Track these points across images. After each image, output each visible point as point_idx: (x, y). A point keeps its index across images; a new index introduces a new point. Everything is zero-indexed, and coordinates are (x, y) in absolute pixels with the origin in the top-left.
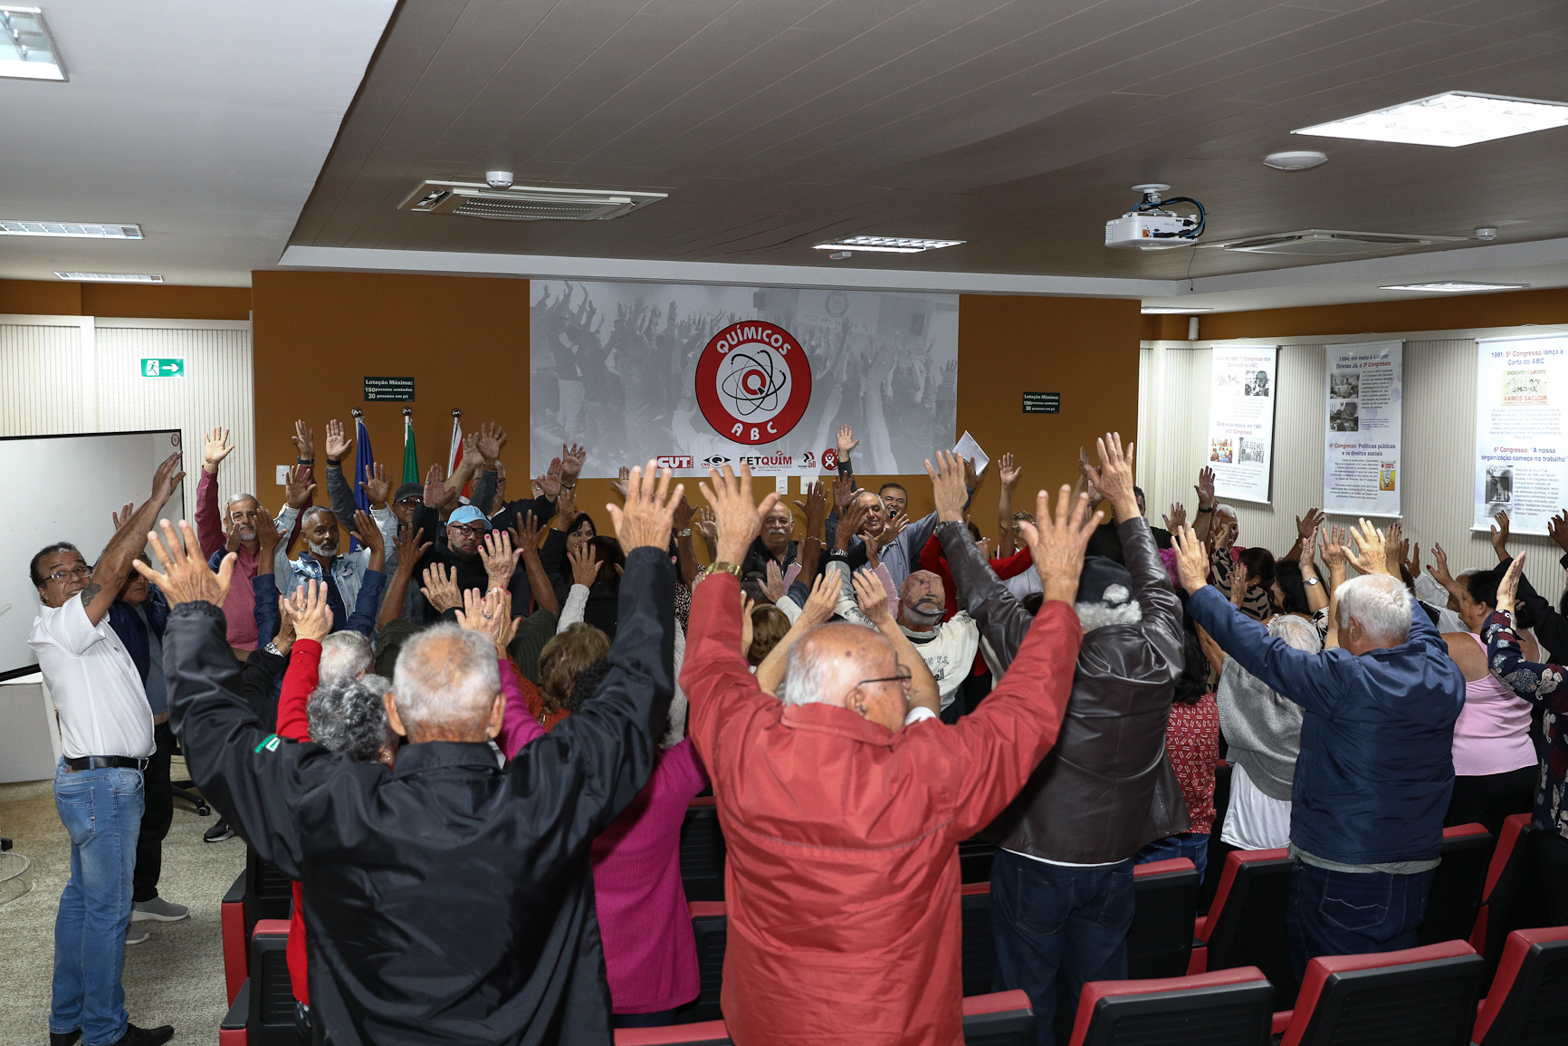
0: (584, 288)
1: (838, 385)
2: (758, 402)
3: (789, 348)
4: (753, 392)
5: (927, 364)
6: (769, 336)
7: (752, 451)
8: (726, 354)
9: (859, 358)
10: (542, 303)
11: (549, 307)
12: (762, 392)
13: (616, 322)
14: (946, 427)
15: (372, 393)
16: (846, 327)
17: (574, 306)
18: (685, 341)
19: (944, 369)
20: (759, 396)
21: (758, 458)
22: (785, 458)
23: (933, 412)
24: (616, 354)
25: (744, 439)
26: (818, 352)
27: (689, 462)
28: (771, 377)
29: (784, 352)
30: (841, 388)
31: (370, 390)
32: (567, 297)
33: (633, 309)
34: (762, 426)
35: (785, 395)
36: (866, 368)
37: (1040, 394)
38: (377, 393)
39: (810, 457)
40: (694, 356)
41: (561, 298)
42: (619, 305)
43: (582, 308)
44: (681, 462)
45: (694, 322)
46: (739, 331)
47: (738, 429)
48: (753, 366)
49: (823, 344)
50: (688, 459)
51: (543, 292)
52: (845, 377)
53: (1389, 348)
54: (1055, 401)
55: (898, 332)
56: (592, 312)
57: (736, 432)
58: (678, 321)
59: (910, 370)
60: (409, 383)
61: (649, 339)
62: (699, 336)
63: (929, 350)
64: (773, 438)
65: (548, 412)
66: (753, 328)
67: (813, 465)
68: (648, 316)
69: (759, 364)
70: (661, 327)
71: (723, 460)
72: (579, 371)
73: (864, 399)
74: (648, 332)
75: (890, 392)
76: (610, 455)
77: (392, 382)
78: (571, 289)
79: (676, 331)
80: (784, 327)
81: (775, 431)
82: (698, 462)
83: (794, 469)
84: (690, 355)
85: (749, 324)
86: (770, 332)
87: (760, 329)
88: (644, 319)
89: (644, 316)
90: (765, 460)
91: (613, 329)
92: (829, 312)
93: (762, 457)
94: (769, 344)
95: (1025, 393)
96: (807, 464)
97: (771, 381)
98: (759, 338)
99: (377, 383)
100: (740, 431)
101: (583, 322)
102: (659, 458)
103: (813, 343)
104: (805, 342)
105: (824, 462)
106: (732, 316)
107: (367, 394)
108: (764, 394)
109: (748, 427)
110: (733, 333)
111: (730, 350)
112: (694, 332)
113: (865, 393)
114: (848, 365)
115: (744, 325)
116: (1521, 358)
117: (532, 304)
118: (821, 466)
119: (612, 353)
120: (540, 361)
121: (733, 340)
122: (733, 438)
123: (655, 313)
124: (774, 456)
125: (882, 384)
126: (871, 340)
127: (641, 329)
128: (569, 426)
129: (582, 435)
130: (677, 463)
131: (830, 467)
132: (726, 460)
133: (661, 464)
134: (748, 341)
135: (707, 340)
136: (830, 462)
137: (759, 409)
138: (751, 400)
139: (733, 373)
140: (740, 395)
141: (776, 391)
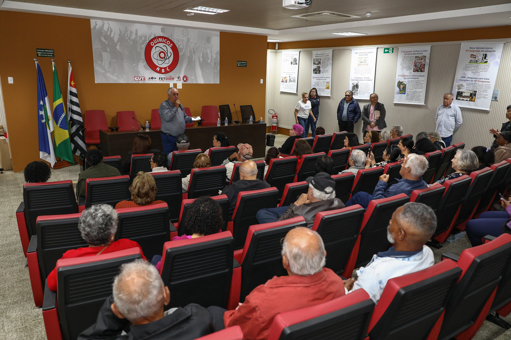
0: (108, 23)
1: (187, 57)
2: (164, 61)
3: (172, 45)
4: (162, 58)
5: (211, 52)
7: (163, 76)
8: (153, 46)
9: (192, 49)
10: (95, 27)
11: (97, 29)
12: (165, 58)
13: (119, 34)
14: (217, 71)
15: (39, 54)
16: (188, 40)
17: (105, 29)
18: (141, 41)
19: (216, 53)
20: (164, 59)
21: (164, 78)
22: (172, 78)
23: (213, 66)
24: (120, 45)
25: (160, 72)
26: (181, 47)
27: (144, 79)
28: (167, 54)
29: (171, 46)
31: (39, 53)
32: (103, 25)
33: (124, 31)
34: (165, 68)
35: (171, 59)
36: (194, 52)
37: (242, 62)
38: (41, 54)
39: (179, 78)
40: (144, 46)
41: (101, 26)
42: (120, 29)
43: (108, 29)
44: (142, 79)
45: (143, 36)
46: (157, 39)
47: (158, 69)
48: (162, 50)
49: (182, 44)
50: (144, 78)
51: (95, 24)
52: (188, 55)
53: (329, 52)
54: (246, 64)
55: (203, 42)
56: (111, 31)
57: (158, 70)
58: (138, 35)
59: (207, 53)
60: (52, 51)
61: (130, 40)
62: (145, 40)
63: (212, 48)
64: (168, 72)
65: (99, 62)
66: (161, 39)
67: (180, 80)
69: (164, 50)
70: (133, 37)
71: (154, 78)
72: (108, 50)
73: (194, 61)
74: (129, 38)
75: (201, 59)
76: (120, 76)
77: (46, 51)
78: (104, 23)
79: (138, 38)
80: (170, 39)
81: (169, 70)
82: (147, 79)
83: (175, 81)
84: (143, 46)
85: (160, 37)
86: (166, 40)
87: (163, 39)
88: (128, 34)
89: (128, 33)
90: (167, 79)
91: (118, 37)
92: (183, 35)
93: (166, 77)
94: (166, 44)
95: (238, 61)
96: (178, 80)
97: (167, 55)
98: (163, 42)
99: (41, 51)
100: (159, 70)
101: (109, 34)
102: (135, 77)
103: (179, 44)
104: (177, 43)
105: (183, 79)
106: (155, 35)
107: (38, 54)
108: (165, 59)
109: (161, 68)
110: (155, 40)
111: (155, 45)
112: (143, 39)
113: (194, 59)
114: (189, 51)
115: (158, 37)
116: (362, 54)
117: (92, 27)
118: (183, 80)
119: (118, 45)
120: (96, 46)
121: (155, 42)
122: (157, 72)
123: (131, 32)
124: (169, 77)
125: (199, 57)
126: (196, 44)
127: (127, 37)
128: (107, 67)
129: (111, 70)
130: (141, 79)
131: (185, 81)
132: (155, 78)
133: (136, 79)
134: (160, 42)
135: (148, 42)
136: (185, 80)
137: (164, 63)
138: (161, 60)
139: (156, 52)
140: (158, 59)
141: (169, 58)
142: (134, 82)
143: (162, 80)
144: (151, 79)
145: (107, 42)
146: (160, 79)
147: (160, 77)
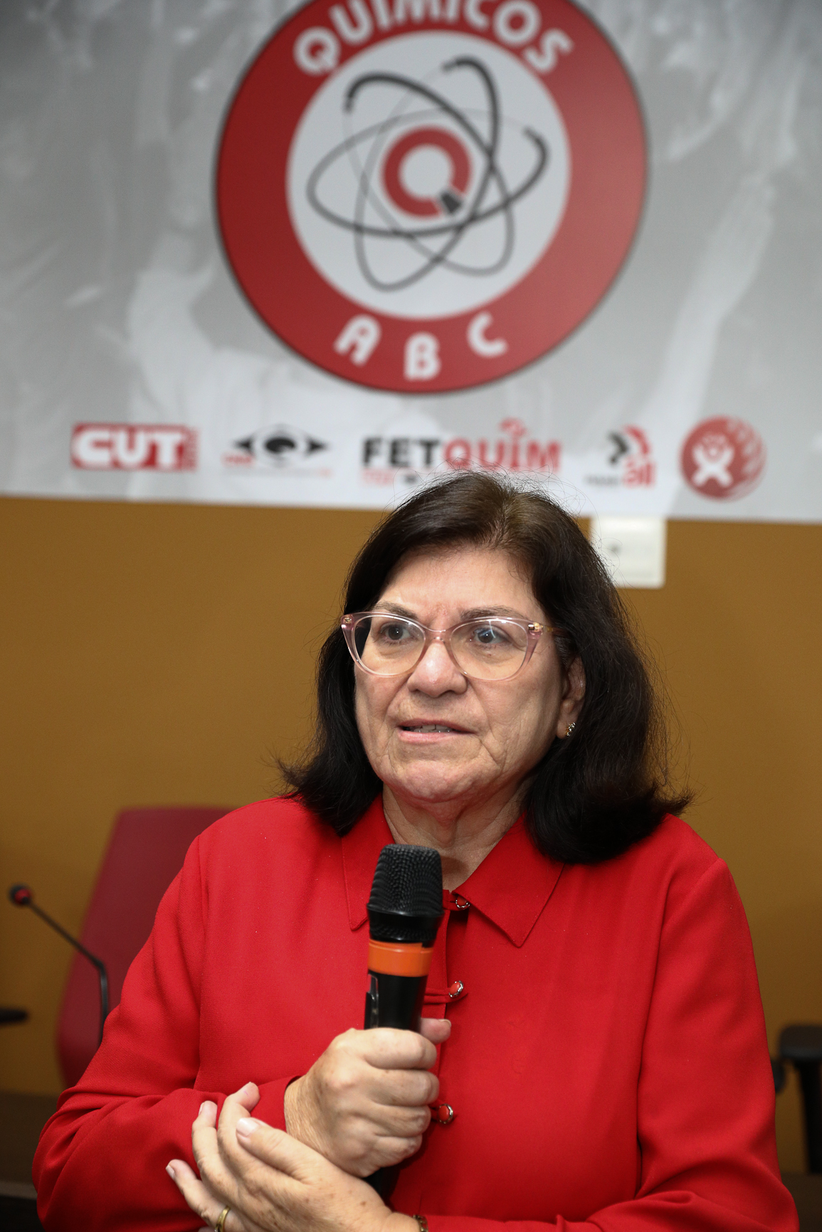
1: (757, 178)
2: (435, 244)
3: (566, 45)
4: (421, 208)
6: (488, 7)
7: (410, 417)
8: (323, 78)
12: (454, 206)
18: (187, 35)
20: (442, 220)
21: (429, 445)
22: (532, 447)
25: (382, 374)
26: (680, 57)
27: (181, 450)
28: (490, 152)
29: (545, 62)
30: (769, 192)
34: (449, 330)
35: (542, 214)
40: (215, 85)
44: (154, 447)
47: (361, 338)
48: (422, 114)
49: (699, 28)
50: (179, 437)
52: (786, 149)
57: (353, 348)
61: (67, 33)
62: (234, 18)
64: (487, 373)
67: (645, 476)
69: (446, 108)
71: (302, 446)
74: (65, 14)
81: (498, 349)
82: (212, 450)
83: (570, 488)
84: (201, 83)
90: (458, 454)
93: (446, 437)
94: (489, 35)
96: (621, 470)
97: (492, 167)
98: (452, 13)
100: (367, 344)
102: (80, 429)
103: (661, 27)
105: (689, 467)
108: (461, 215)
109: (396, 331)
110: (357, 4)
111: (342, 62)
118: (679, 479)
121: (354, 23)
122: (341, 368)
124: (494, 436)
130: (141, 452)
131: (712, 489)
132: (314, 447)
133: (85, 448)
135: (261, 30)
136: (713, 466)
137: (439, 272)
138: (410, 236)
139: (349, 144)
140: (372, 219)
141: (507, 203)
142: (71, 487)
143: (399, 473)
144: (262, 457)
146: (381, 460)
147: (371, 432)
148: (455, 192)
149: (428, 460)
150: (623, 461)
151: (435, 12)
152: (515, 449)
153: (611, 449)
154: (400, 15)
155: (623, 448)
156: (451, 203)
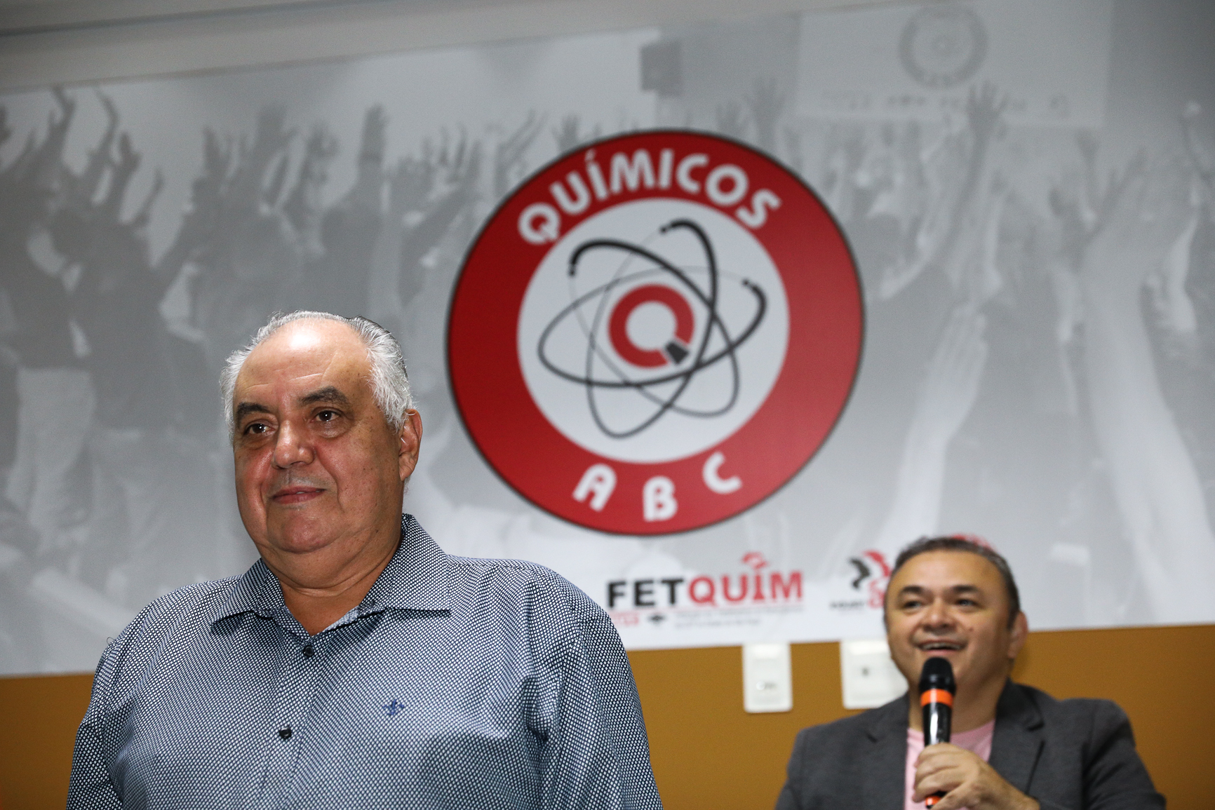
0: (109, 105)
1: (968, 309)
2: (665, 392)
3: (774, 202)
4: (648, 360)
6: (699, 175)
7: (653, 559)
8: (547, 247)
9: (1045, 212)
12: (680, 355)
13: (198, 185)
16: (983, 115)
17: (76, 157)
18: (414, 219)
20: (670, 368)
21: (672, 584)
22: (776, 576)
25: (621, 518)
26: (883, 205)
28: (711, 304)
29: (757, 219)
30: (981, 322)
32: (59, 132)
33: (251, 143)
35: (766, 357)
39: (875, 567)
40: (443, 260)
41: (42, 135)
42: (211, 136)
43: (99, 159)
45: (443, 160)
46: (594, 172)
47: (598, 486)
49: (899, 179)
52: (993, 281)
56: (130, 162)
57: (591, 495)
58: (391, 158)
61: (299, 224)
62: (459, 200)
64: (724, 509)
66: (642, 158)
68: (297, 153)
69: (666, 266)
70: (338, 185)
72: (80, 344)
73: (1076, 349)
74: (297, 208)
78: (69, 108)
79: (386, 192)
80: (751, 137)
81: (732, 485)
83: (811, 617)
84: (429, 261)
85: (628, 143)
86: (699, 160)
87: (667, 157)
88: (282, 170)
89: (286, 160)
90: (702, 589)
91: (188, 207)
92: (915, 72)
93: (689, 575)
94: (702, 198)
96: (864, 593)
97: (714, 318)
98: (665, 181)
100: (604, 491)
101: (101, 194)
103: (863, 179)
104: (830, 180)
108: (688, 363)
109: (632, 476)
110: (575, 180)
111: (564, 231)
112: (441, 189)
113: (1079, 329)
114: (1005, 236)
115: (606, 149)
121: (573, 196)
122: (581, 515)
123: (320, 147)
124: (736, 570)
125: (1146, 295)
126: (1087, 145)
127: (272, 197)
128: (41, 514)
129: (80, 535)
134: (626, 196)
135: (485, 209)
137: (670, 415)
138: (639, 386)
139: (575, 305)
140: (601, 373)
141: (731, 349)
143: (645, 613)
145: (73, 277)
146: (625, 602)
147: (615, 577)
148: (680, 343)
149: (673, 599)
150: (865, 584)
151: (649, 181)
152: (758, 580)
153: (854, 573)
154: (616, 186)
155: (864, 572)
156: (677, 353)
